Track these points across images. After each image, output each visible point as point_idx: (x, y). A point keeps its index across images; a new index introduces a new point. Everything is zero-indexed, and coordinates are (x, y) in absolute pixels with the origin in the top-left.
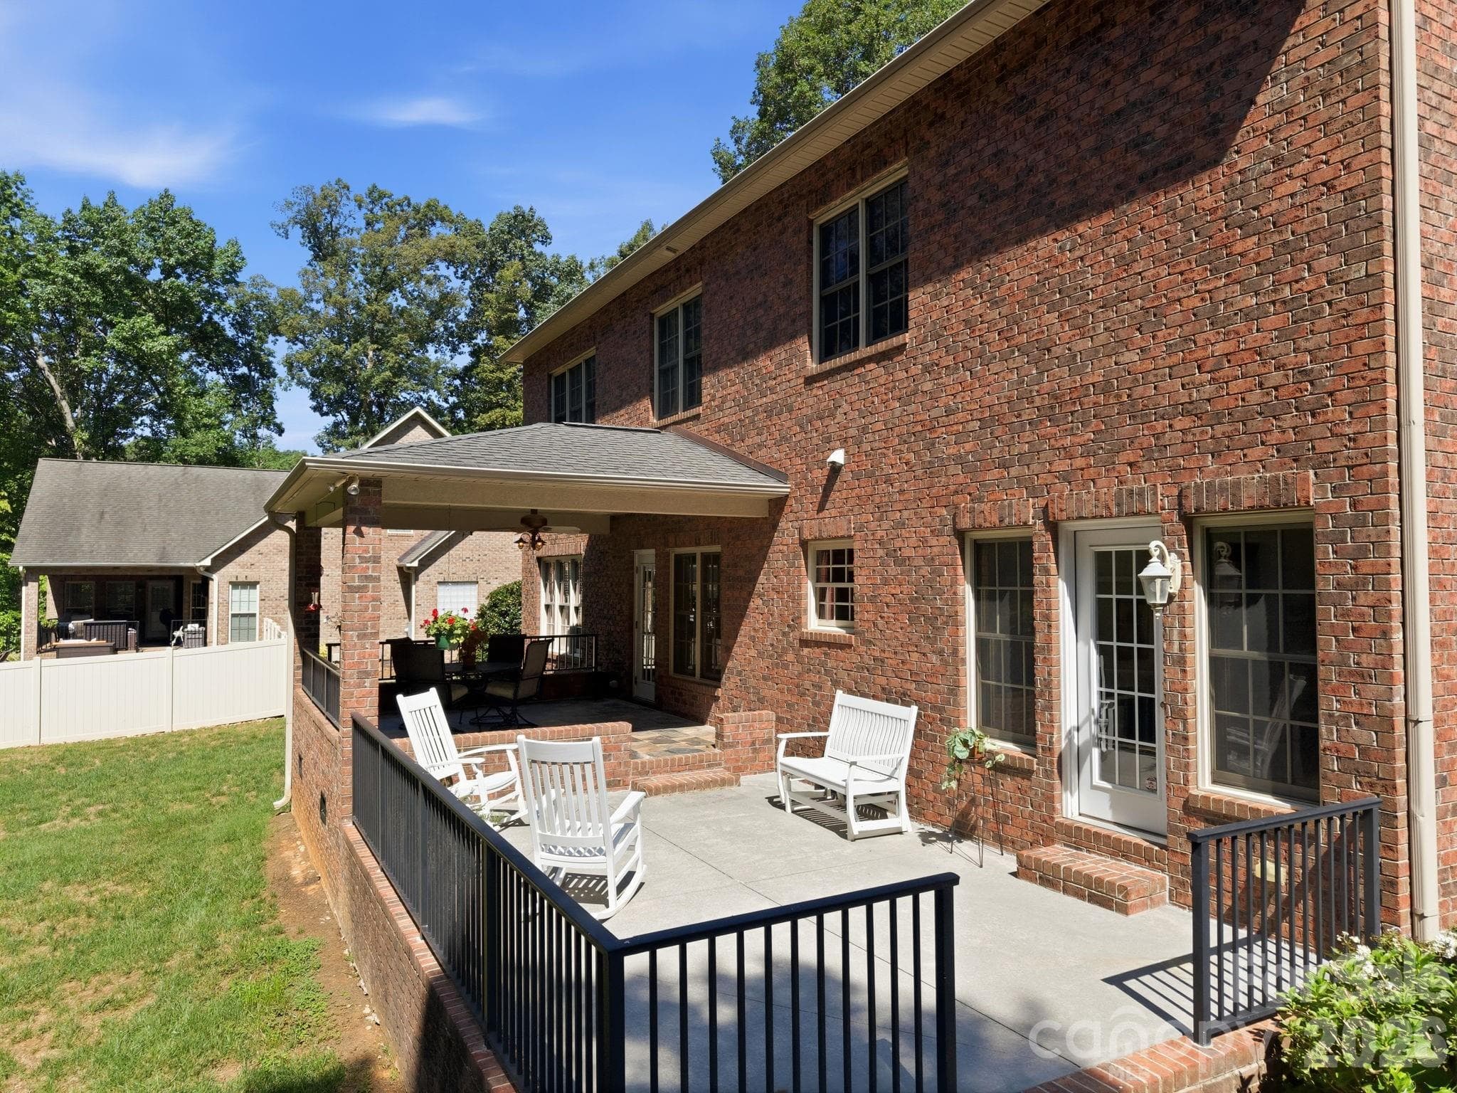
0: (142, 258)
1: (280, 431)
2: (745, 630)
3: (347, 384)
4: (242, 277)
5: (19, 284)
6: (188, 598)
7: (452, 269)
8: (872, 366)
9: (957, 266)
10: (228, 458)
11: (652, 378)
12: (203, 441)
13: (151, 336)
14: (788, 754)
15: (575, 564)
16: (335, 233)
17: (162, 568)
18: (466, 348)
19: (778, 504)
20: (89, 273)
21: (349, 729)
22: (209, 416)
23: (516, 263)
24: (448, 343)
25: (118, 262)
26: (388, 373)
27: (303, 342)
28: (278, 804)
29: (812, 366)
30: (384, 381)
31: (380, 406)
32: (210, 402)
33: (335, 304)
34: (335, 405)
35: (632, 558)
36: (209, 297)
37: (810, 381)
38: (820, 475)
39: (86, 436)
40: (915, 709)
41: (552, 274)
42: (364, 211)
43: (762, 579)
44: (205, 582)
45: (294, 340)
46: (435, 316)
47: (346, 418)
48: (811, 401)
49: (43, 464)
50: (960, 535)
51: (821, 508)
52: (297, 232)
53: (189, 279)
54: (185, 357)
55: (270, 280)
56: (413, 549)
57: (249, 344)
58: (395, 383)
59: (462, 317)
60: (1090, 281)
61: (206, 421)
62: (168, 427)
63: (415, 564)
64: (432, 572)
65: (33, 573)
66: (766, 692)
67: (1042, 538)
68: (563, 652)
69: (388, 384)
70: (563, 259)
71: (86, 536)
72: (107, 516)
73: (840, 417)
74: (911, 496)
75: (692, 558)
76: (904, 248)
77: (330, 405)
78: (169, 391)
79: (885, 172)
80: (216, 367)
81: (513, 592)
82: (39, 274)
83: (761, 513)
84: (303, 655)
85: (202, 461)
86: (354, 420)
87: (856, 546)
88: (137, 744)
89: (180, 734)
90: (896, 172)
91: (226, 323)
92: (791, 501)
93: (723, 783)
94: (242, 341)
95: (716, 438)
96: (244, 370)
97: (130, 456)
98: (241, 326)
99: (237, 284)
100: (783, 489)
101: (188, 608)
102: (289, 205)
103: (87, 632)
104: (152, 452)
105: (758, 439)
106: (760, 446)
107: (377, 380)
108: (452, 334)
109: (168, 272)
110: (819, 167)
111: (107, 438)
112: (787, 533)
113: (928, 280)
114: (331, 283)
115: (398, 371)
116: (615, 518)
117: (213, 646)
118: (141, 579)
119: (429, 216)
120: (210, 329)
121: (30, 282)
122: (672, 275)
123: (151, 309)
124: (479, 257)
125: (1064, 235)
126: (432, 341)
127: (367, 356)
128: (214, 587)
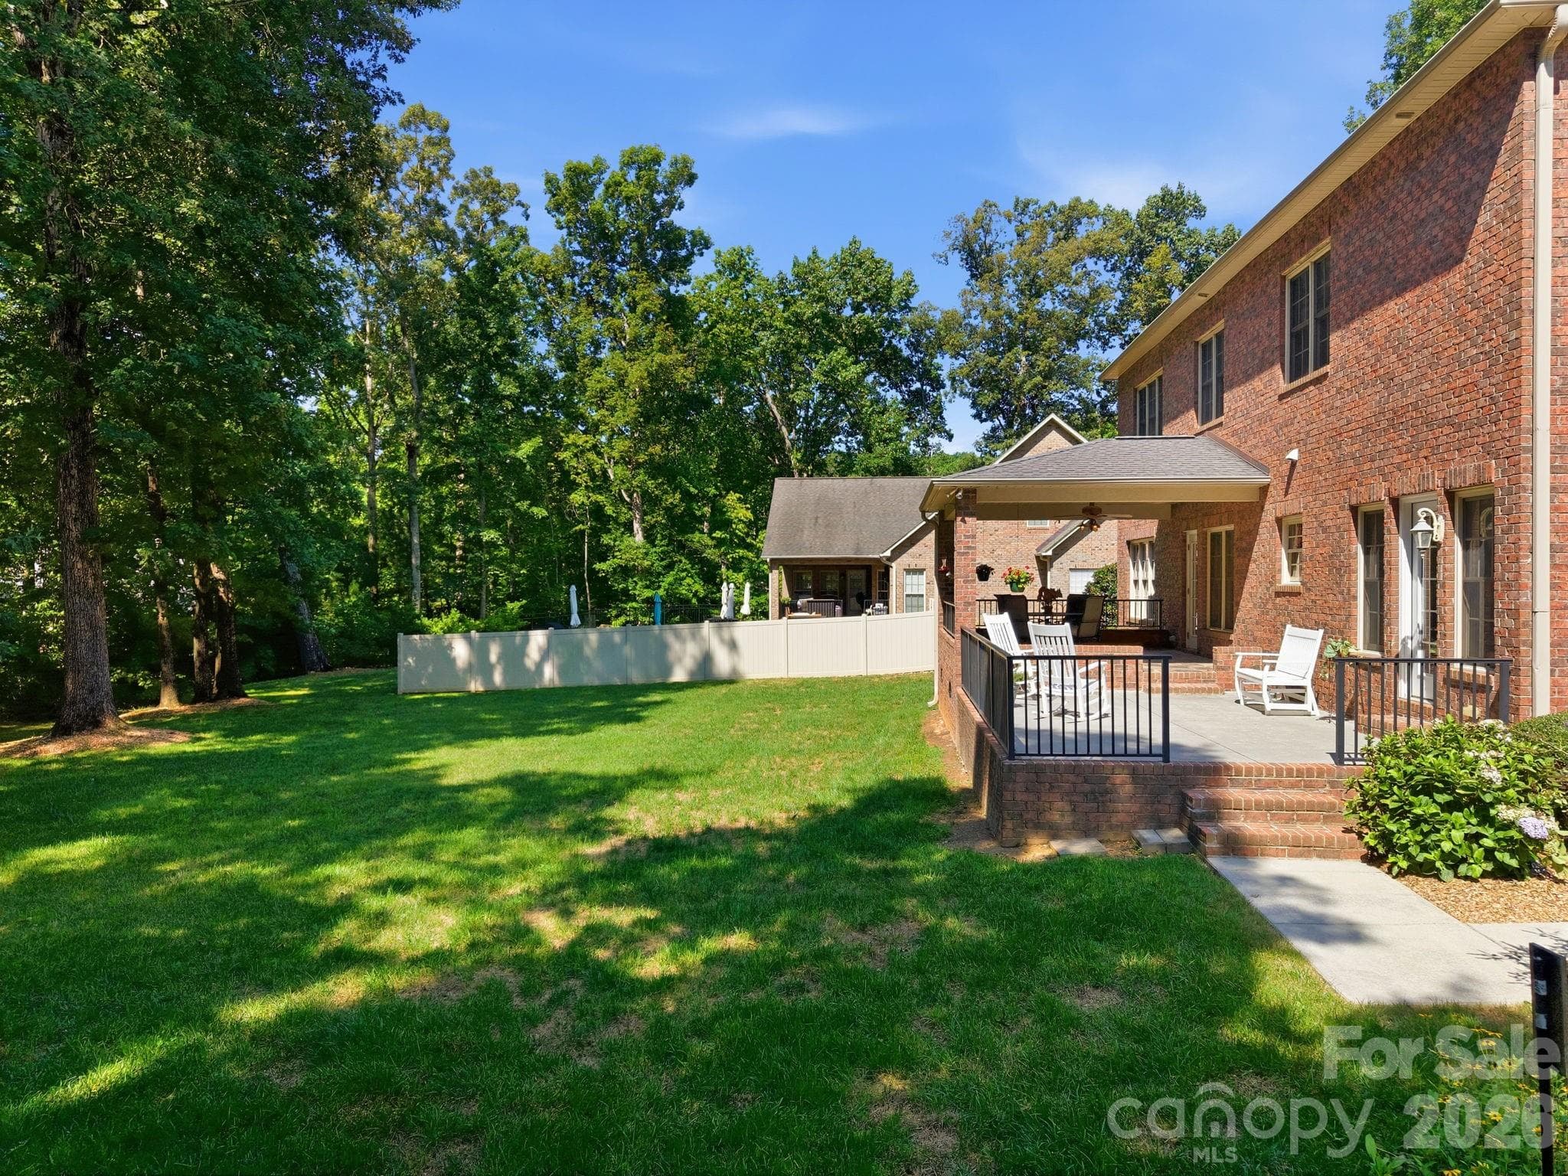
0: (838, 301)
1: (950, 437)
2: (1247, 588)
3: (1002, 391)
4: (914, 303)
5: (753, 336)
6: (875, 583)
7: (1102, 263)
8: (1312, 388)
9: (1351, 319)
10: (904, 468)
11: (1197, 393)
12: (884, 454)
13: (845, 367)
14: (1242, 666)
15: (1151, 544)
16: (989, 251)
17: (857, 559)
18: (1116, 341)
19: (1264, 490)
20: (798, 322)
21: (958, 635)
22: (889, 431)
23: (1164, 247)
24: (1099, 338)
25: (817, 307)
26: (1039, 378)
27: (964, 356)
28: (931, 704)
29: (1284, 386)
30: (1036, 385)
31: (1033, 407)
32: (891, 419)
33: (990, 318)
34: (992, 411)
35: (1185, 537)
36: (889, 325)
37: (1282, 397)
38: (1286, 467)
39: (799, 456)
40: (1321, 632)
41: (1208, 248)
42: (1014, 223)
43: (1255, 549)
44: (887, 568)
45: (956, 356)
46: (1084, 313)
47: (1003, 422)
48: (1282, 413)
49: (780, 483)
50: (1354, 509)
51: (1286, 493)
52: (956, 258)
53: (873, 311)
54: (870, 379)
55: (935, 304)
56: (1049, 541)
57: (921, 361)
58: (1045, 387)
59: (1112, 311)
60: (1410, 335)
61: (887, 435)
62: (859, 443)
63: (1050, 553)
64: (1064, 560)
65: (775, 563)
66: (1258, 634)
67: (1389, 510)
68: (1144, 617)
69: (1040, 388)
70: (1218, 232)
71: (807, 535)
72: (820, 521)
73: (1296, 426)
74: (1330, 482)
75: (1219, 535)
76: (1327, 304)
77: (988, 412)
78: (858, 412)
79: (1320, 245)
80: (895, 386)
81: (1112, 571)
82: (764, 327)
83: (1254, 498)
84: (944, 605)
85: (882, 472)
86: (1010, 424)
87: (1304, 520)
88: (846, 680)
89: (872, 677)
90: (1324, 248)
91: (902, 345)
92: (1271, 489)
93: (1216, 691)
94: (915, 359)
95: (1231, 440)
96: (918, 385)
97: (831, 469)
98: (915, 346)
99: (910, 309)
100: (1264, 480)
101: (876, 591)
102: (948, 235)
103: (809, 608)
104: (846, 466)
105: (1254, 441)
106: (1256, 447)
107: (1027, 386)
108: (1102, 328)
109: (858, 308)
110: (1285, 238)
111: (814, 454)
112: (1270, 512)
113: (1339, 327)
114: (987, 298)
115: (1047, 376)
116: (1174, 506)
117: (893, 614)
118: (843, 568)
119: (1073, 216)
120: (888, 352)
121: (760, 334)
122: (1207, 312)
123: (844, 344)
124: (1126, 248)
125: (1400, 301)
126: (1083, 338)
127: (1019, 361)
128: (893, 573)
